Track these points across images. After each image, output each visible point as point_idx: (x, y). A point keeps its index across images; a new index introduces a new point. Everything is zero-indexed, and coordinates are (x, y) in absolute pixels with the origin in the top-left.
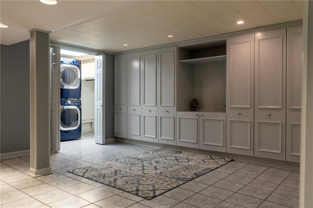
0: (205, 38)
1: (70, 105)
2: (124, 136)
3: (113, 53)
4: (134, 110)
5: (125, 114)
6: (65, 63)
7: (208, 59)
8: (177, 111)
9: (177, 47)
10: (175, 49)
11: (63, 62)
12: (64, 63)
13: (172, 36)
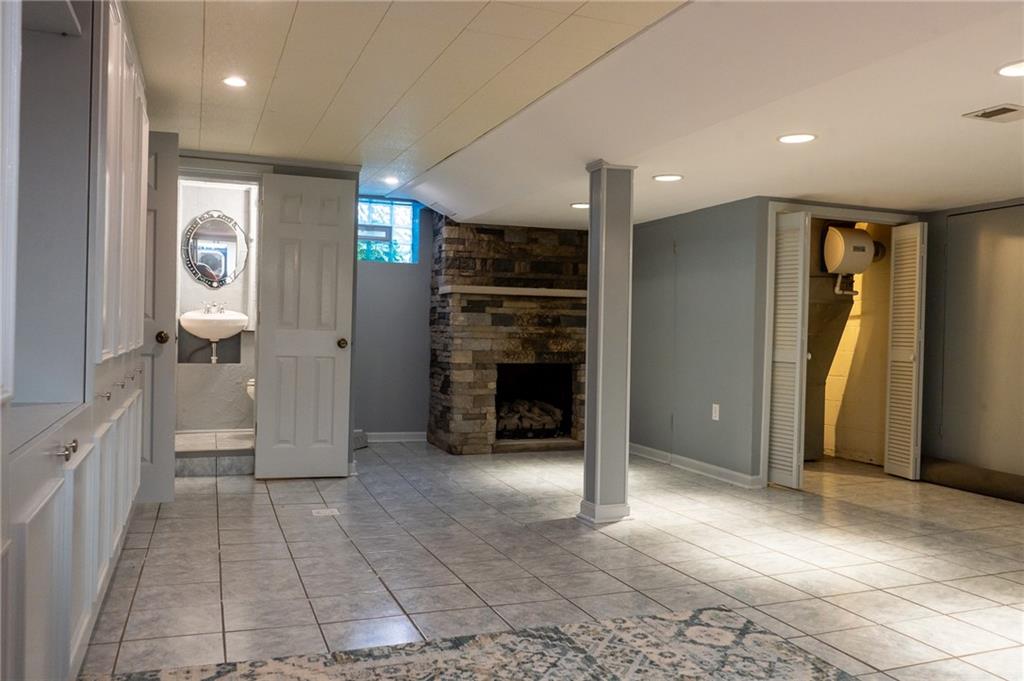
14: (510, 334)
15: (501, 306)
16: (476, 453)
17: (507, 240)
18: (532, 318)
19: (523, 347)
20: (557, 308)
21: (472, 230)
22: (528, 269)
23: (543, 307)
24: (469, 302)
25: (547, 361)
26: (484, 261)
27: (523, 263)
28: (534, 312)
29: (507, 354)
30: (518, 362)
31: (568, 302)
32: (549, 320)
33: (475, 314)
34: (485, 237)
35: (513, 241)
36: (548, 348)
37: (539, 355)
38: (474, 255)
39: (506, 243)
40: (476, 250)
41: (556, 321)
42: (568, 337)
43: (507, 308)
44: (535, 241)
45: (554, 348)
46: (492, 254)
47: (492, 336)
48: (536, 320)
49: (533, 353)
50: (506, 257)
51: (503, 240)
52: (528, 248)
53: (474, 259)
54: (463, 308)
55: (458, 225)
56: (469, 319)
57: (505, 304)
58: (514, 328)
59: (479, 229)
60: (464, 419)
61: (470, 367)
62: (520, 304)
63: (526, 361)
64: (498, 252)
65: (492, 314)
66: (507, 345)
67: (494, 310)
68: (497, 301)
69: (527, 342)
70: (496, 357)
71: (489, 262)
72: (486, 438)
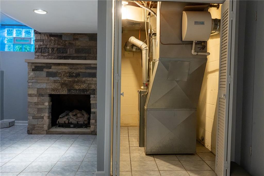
14: (55, 81)
15: (51, 68)
16: (39, 133)
17: (63, 39)
18: (66, 73)
19: (62, 87)
20: (78, 69)
21: (47, 35)
22: (74, 52)
23: (71, 69)
24: (36, 67)
25: (73, 93)
26: (53, 49)
27: (71, 50)
28: (67, 71)
29: (53, 90)
30: (59, 93)
31: (83, 66)
32: (74, 75)
33: (38, 72)
34: (52, 38)
35: (66, 39)
36: (73, 87)
37: (69, 90)
38: (48, 46)
39: (63, 40)
40: (49, 44)
41: (78, 75)
42: (84, 82)
43: (54, 69)
44: (77, 39)
45: (77, 87)
46: (56, 46)
47: (46, 81)
48: (68, 75)
49: (66, 89)
50: (63, 47)
51: (62, 39)
52: (73, 42)
53: (48, 48)
54: (33, 69)
55: (40, 33)
56: (35, 74)
57: (53, 67)
58: (57, 78)
59: (51, 35)
60: (33, 118)
61: (36, 96)
62: (60, 67)
63: (63, 93)
64: (59, 45)
65: (47, 72)
66: (53, 86)
67: (47, 70)
68: (49, 66)
69: (63, 84)
70: (48, 91)
71: (55, 49)
72: (43, 127)
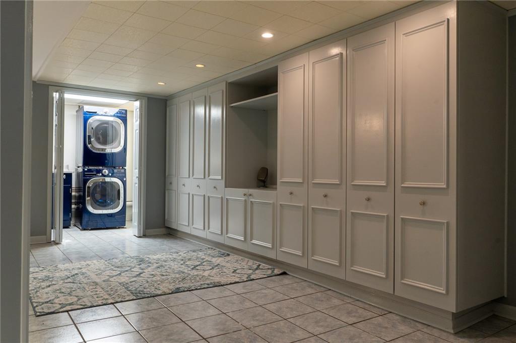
0: (255, 66)
1: (108, 176)
2: (174, 227)
3: (165, 96)
4: (184, 185)
5: (175, 191)
6: (100, 114)
7: (252, 101)
8: (226, 187)
9: (227, 82)
10: (223, 86)
11: (96, 112)
12: (98, 115)
13: (203, 66)
